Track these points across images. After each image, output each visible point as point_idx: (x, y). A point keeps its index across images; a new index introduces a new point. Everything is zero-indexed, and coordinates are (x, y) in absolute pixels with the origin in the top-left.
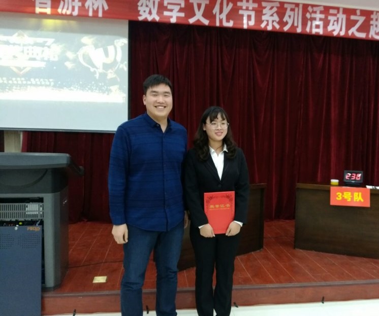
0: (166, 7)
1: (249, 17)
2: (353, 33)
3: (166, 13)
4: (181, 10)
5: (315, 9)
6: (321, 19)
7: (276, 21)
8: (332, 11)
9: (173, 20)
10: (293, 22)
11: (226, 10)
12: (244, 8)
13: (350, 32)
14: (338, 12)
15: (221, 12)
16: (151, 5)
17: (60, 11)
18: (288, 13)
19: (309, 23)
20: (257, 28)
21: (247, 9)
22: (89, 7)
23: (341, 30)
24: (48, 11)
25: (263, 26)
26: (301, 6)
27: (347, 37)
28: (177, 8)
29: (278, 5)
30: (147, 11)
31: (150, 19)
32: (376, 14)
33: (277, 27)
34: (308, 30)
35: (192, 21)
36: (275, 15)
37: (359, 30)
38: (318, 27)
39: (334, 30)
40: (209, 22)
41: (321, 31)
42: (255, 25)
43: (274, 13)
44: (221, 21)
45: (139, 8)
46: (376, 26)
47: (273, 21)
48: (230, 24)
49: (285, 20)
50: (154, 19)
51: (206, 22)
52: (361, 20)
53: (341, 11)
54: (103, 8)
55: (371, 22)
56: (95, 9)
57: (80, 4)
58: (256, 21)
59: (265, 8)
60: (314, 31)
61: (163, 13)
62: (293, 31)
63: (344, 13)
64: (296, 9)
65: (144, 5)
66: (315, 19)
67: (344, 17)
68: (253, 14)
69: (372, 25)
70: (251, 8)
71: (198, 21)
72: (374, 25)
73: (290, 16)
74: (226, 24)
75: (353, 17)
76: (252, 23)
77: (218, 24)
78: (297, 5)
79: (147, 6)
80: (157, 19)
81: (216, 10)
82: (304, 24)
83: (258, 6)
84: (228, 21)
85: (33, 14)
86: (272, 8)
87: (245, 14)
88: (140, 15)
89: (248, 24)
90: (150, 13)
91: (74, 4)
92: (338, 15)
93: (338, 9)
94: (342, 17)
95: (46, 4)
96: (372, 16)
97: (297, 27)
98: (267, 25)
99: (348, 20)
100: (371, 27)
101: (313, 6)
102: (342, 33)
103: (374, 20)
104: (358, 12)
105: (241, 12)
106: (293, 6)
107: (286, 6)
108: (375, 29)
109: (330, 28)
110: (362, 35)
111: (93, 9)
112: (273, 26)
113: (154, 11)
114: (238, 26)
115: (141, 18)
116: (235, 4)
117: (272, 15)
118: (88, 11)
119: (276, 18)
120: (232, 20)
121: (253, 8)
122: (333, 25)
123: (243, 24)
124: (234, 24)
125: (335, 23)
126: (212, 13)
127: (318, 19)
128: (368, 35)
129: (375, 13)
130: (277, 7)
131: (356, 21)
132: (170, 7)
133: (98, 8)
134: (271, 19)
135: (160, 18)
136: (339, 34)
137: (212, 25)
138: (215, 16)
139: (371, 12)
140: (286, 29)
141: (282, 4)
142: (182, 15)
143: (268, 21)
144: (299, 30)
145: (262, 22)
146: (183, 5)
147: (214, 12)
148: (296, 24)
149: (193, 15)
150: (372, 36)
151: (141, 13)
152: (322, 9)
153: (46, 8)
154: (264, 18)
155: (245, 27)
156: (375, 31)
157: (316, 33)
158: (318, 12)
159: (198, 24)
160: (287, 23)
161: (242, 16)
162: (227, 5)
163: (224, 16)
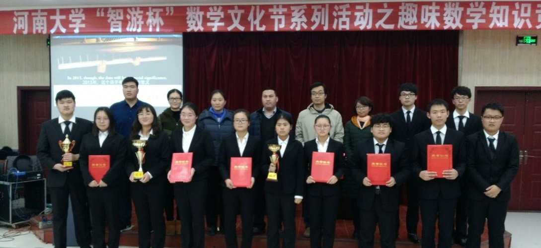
0: (209, 19)
1: (280, 21)
2: (380, 26)
3: (209, 24)
4: (221, 20)
5: (341, 7)
6: (347, 16)
7: (304, 22)
8: (358, 7)
9: (215, 30)
10: (321, 22)
11: (260, 16)
12: (275, 13)
13: (377, 26)
14: (365, 8)
15: (255, 18)
16: (196, 18)
17: (128, 29)
18: (316, 13)
19: (336, 20)
20: (287, 29)
21: (278, 14)
22: (149, 24)
23: (368, 24)
24: (120, 30)
25: (292, 27)
26: (327, 6)
27: (373, 30)
28: (218, 19)
29: (305, 7)
30: (194, 23)
31: (196, 30)
32: (405, 5)
33: (305, 27)
34: (334, 27)
35: (230, 29)
36: (303, 16)
37: (386, 23)
38: (344, 23)
39: (361, 25)
40: (245, 28)
41: (347, 27)
42: (285, 27)
43: (302, 15)
44: (255, 26)
45: (188, 22)
46: (405, 16)
47: (301, 22)
48: (263, 29)
49: (312, 20)
50: (199, 29)
51: (242, 29)
52: (389, 12)
53: (367, 5)
54: (160, 24)
55: (400, 13)
56: (154, 25)
57: (143, 23)
58: (286, 24)
59: (293, 11)
60: (341, 27)
61: (206, 24)
62: (320, 30)
63: (370, 8)
64: (323, 10)
65: (192, 19)
66: (341, 16)
67: (371, 11)
68: (283, 18)
69: (401, 16)
70: (280, 13)
71: (236, 28)
72: (403, 16)
73: (317, 17)
74: (259, 29)
75: (380, 11)
76: (282, 26)
77: (252, 29)
78: (323, 5)
79: (194, 20)
80: (202, 29)
81: (251, 17)
82: (331, 22)
83: (288, 10)
84: (261, 26)
85: (109, 33)
86: (300, 11)
87: (276, 18)
88: (189, 28)
89: (278, 27)
90: (196, 25)
91: (138, 23)
92: (365, 11)
93: (364, 4)
94: (369, 12)
95: (118, 24)
96: (400, 8)
97: (324, 25)
98: (296, 26)
99: (375, 14)
100: (400, 18)
101: (339, 5)
102: (369, 27)
103: (403, 11)
104: (386, 6)
105: (272, 17)
106: (320, 7)
107: (313, 7)
108: (404, 19)
109: (356, 24)
110: (390, 27)
111: (152, 25)
112: (302, 27)
113: (200, 23)
114: (270, 30)
115: (189, 30)
116: (267, 11)
117: (300, 17)
118: (148, 27)
119: (304, 19)
120: (265, 25)
121: (283, 12)
122: (360, 20)
123: (274, 27)
124: (266, 28)
125: (362, 18)
126: (248, 20)
127: (344, 16)
128: (396, 26)
129: (403, 4)
130: (304, 9)
131: (384, 14)
132: (212, 19)
133: (156, 25)
134: (299, 21)
135: (204, 29)
136: (366, 27)
137: (247, 30)
138: (249, 23)
139: (400, 4)
140: (313, 28)
141: (309, 6)
142: (222, 24)
143: (296, 23)
144: (326, 28)
145: (291, 24)
146: (222, 16)
147: (249, 19)
148: (323, 23)
149: (231, 23)
150: (401, 26)
151: (189, 26)
152: (348, 6)
153: (118, 28)
154: (293, 20)
155: (276, 29)
156: (404, 21)
157: (342, 29)
158: (344, 10)
159: (235, 30)
160: (314, 23)
161: (273, 20)
162: (260, 12)
163: (257, 22)
